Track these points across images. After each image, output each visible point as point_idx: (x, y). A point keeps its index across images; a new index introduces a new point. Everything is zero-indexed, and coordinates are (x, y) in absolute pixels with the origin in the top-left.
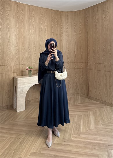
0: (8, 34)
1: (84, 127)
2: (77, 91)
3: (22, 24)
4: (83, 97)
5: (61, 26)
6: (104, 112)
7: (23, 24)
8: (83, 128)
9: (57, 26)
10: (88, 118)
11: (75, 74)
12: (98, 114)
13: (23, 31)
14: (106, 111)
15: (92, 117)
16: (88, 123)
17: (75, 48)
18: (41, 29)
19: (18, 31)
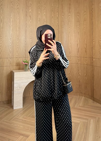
0: (1, 25)
2: (80, 91)
3: (17, 14)
4: (86, 98)
5: (63, 16)
7: (19, 14)
9: (57, 16)
11: (78, 70)
13: (18, 21)
17: (78, 41)
18: (39, 19)
19: (13, 21)
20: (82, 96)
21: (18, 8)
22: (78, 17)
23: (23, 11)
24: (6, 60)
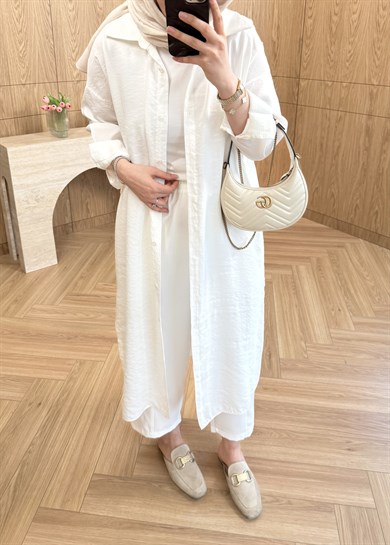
1: (289, 338)
6: (351, 265)
8: (286, 343)
10: (297, 293)
12: (330, 275)
14: (355, 260)
15: (309, 287)
16: (302, 319)
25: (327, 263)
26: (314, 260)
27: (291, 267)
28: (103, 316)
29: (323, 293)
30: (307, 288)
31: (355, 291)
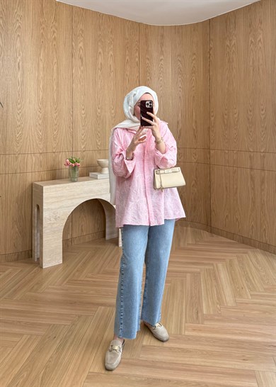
0: (19, 76)
1: (210, 303)
4: (196, 230)
5: (147, 61)
7: (56, 52)
8: (208, 306)
9: (137, 59)
10: (216, 279)
12: (238, 269)
13: (55, 68)
14: (254, 260)
16: (219, 293)
17: (180, 115)
18: (99, 66)
19: (44, 68)
20: (187, 226)
21: (55, 38)
22: (179, 63)
23: (65, 46)
24: (32, 158)
25: (236, 262)
26: (228, 261)
27: (212, 264)
28: (91, 292)
29: (232, 279)
30: (222, 276)
31: (253, 278)
